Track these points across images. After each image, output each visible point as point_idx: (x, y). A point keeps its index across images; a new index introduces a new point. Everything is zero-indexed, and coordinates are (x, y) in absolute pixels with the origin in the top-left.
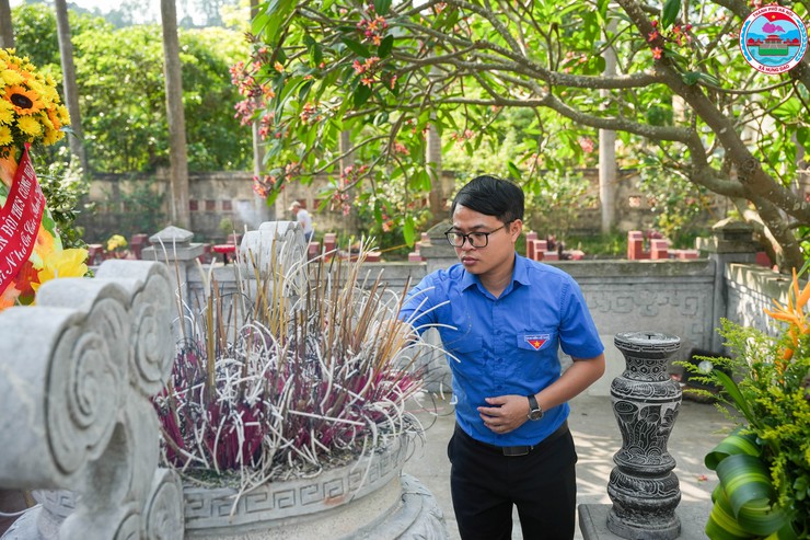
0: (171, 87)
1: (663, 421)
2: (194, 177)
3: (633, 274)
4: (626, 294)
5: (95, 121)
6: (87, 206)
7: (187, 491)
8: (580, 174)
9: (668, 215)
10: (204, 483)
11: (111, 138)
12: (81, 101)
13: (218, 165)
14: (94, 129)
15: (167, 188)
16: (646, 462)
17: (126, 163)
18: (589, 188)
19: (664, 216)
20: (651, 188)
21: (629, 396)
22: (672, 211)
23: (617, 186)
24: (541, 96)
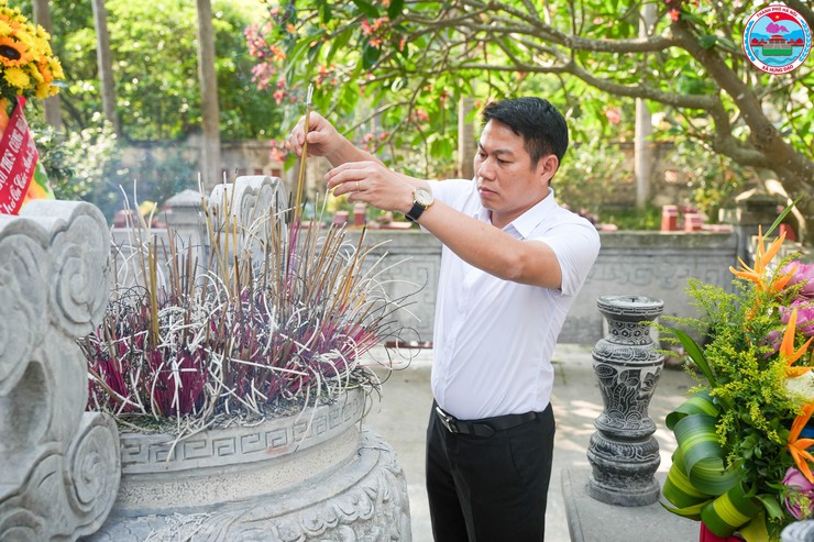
0: (204, 54)
1: (643, 386)
2: (226, 145)
3: (653, 245)
4: (646, 266)
5: (128, 87)
6: (120, 173)
7: (124, 436)
8: (616, 147)
9: (705, 190)
10: (144, 429)
11: (146, 104)
12: (115, 67)
13: (250, 133)
14: (127, 95)
15: (199, 156)
16: (626, 427)
17: (160, 130)
18: (625, 161)
19: (700, 192)
20: (689, 162)
21: (609, 359)
22: (709, 186)
23: (653, 159)
24: (562, 62)
